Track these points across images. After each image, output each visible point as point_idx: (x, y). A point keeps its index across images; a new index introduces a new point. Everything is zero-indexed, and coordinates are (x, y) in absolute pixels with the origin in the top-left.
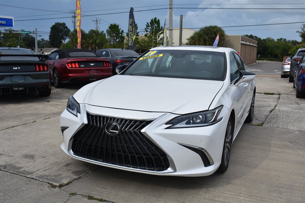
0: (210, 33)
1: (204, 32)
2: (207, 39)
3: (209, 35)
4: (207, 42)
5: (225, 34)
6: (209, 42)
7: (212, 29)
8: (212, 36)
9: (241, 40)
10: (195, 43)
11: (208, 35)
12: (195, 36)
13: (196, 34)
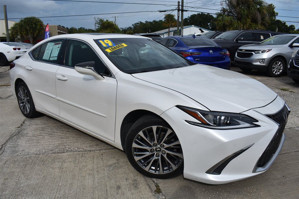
0: (30, 24)
1: (25, 23)
2: (29, 29)
3: (30, 25)
4: (29, 32)
5: (44, 25)
6: (31, 32)
7: (31, 20)
8: (33, 26)
9: (58, 30)
10: (17, 33)
11: (28, 25)
12: (16, 27)
13: (16, 24)
